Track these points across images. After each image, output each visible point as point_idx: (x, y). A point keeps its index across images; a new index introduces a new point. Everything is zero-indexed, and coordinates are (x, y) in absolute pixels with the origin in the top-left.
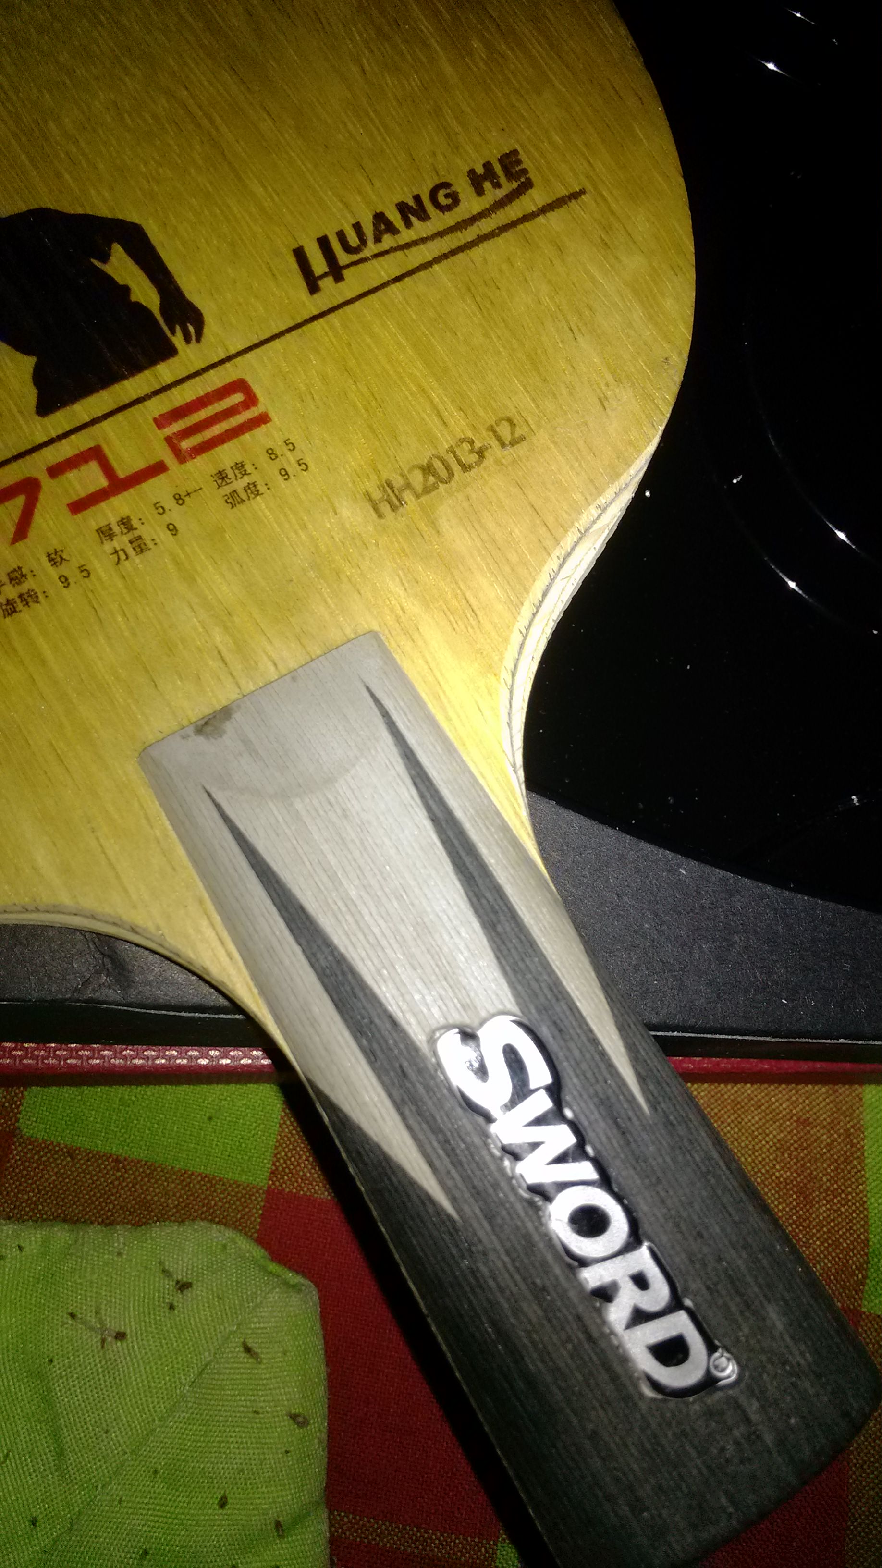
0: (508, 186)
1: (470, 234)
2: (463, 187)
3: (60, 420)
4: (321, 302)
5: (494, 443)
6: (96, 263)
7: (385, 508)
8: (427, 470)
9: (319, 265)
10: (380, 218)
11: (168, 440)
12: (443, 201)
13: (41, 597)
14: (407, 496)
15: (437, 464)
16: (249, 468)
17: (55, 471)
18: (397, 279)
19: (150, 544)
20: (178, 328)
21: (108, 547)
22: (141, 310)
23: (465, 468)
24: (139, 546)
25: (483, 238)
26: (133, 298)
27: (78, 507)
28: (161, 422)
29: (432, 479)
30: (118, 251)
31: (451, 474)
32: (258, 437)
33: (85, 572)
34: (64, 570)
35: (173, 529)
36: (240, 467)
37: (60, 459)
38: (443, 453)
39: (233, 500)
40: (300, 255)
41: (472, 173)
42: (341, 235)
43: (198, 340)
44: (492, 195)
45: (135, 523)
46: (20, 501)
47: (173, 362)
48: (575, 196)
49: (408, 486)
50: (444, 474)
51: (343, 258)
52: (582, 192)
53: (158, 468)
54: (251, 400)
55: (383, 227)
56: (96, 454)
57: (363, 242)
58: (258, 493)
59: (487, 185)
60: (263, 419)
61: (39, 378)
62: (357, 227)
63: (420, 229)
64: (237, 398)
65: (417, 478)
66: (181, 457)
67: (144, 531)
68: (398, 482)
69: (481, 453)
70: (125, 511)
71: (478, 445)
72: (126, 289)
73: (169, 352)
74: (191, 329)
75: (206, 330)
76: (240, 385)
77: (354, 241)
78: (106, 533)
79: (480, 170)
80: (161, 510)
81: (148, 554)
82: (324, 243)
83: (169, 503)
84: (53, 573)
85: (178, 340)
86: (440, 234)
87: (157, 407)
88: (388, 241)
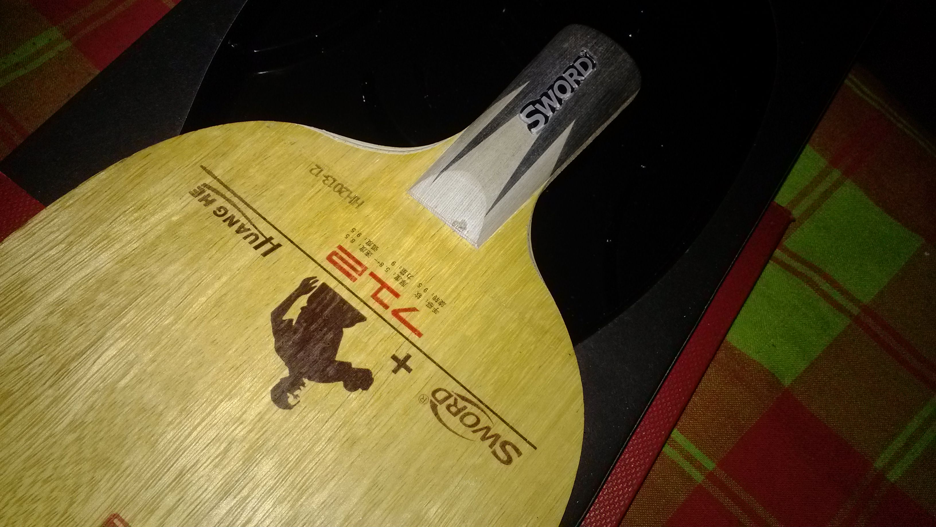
0: (208, 192)
1: (235, 200)
2: (213, 207)
3: (364, 311)
4: (283, 241)
5: (322, 173)
6: (294, 322)
7: (359, 201)
8: (340, 192)
9: (268, 246)
10: (238, 232)
11: (360, 275)
12: (223, 212)
13: (435, 295)
14: (353, 195)
15: (336, 189)
16: (361, 247)
17: (386, 307)
18: (265, 219)
19: (402, 269)
20: (313, 285)
21: (408, 281)
22: (310, 301)
23: (335, 180)
24: (404, 272)
25: (235, 195)
26: (306, 305)
27: (397, 295)
28: (354, 280)
29: (343, 189)
30: (286, 317)
31: (339, 184)
32: (347, 246)
33: (420, 285)
34: (421, 292)
35: (393, 263)
36: (362, 250)
37: (381, 307)
38: (332, 189)
39: (375, 248)
40: (265, 254)
41: (205, 205)
42: (251, 243)
43: (316, 277)
44: (213, 195)
45: (396, 276)
46: (402, 314)
47: (328, 284)
48: (204, 168)
49: (348, 196)
50: (340, 186)
51: (261, 239)
52: (202, 167)
53: (372, 275)
54: (335, 253)
55: (242, 229)
56: (375, 296)
57: (252, 234)
58: (370, 241)
60: (341, 248)
62: (245, 238)
63: (238, 216)
64: (335, 258)
65: (345, 194)
66: (366, 269)
67: (398, 272)
68: (348, 200)
69: (327, 177)
70: (393, 280)
71: (324, 178)
72: (302, 308)
73: (324, 287)
74: (311, 281)
75: (311, 276)
76: (329, 258)
77: (253, 238)
78: (403, 283)
79: (204, 202)
80: (388, 269)
81: (406, 268)
82: (256, 248)
83: (384, 268)
84: (424, 295)
87: (347, 282)
88: (248, 226)
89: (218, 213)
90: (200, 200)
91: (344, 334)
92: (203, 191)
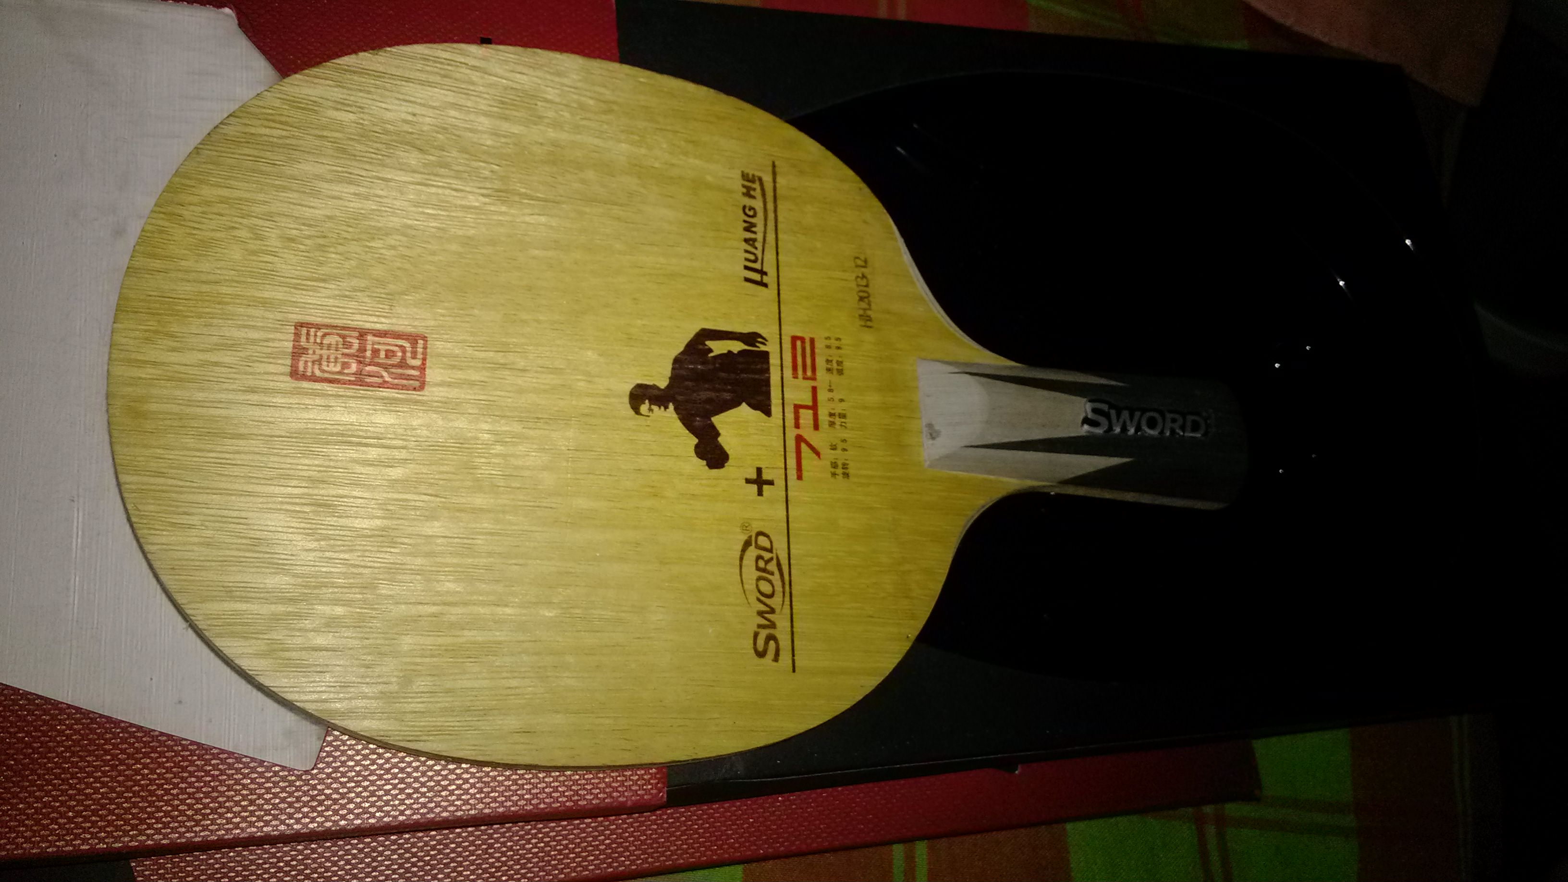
0: (757, 186)
1: (771, 216)
2: (748, 202)
3: (776, 409)
4: (773, 286)
5: (863, 270)
6: (711, 355)
7: (869, 323)
8: (861, 299)
9: (756, 277)
10: (746, 241)
11: (804, 378)
12: (751, 213)
13: (847, 462)
14: (869, 313)
15: (862, 294)
16: (830, 359)
17: (797, 426)
18: (777, 254)
19: (844, 412)
20: (758, 344)
21: (838, 427)
22: (742, 353)
23: (867, 286)
24: (843, 416)
25: (775, 211)
26: (736, 352)
27: (816, 427)
28: (795, 376)
29: (866, 300)
30: (710, 344)
31: (867, 292)
32: (819, 346)
33: (844, 441)
34: (840, 447)
35: (842, 400)
36: (828, 361)
37: (793, 421)
38: (858, 289)
39: (840, 372)
40: (747, 280)
41: (744, 194)
42: (747, 260)
43: (766, 341)
44: (758, 193)
45: (832, 412)
46: (803, 446)
47: (771, 356)
48: (774, 166)
49: (865, 310)
50: (865, 295)
51: (757, 266)
52: (774, 163)
53: (814, 389)
54: (802, 340)
55: (751, 242)
56: (797, 407)
57: (754, 254)
58: (842, 362)
59: (752, 193)
60: (812, 341)
61: (754, 407)
62: (747, 251)
63: (759, 229)
64: (799, 343)
65: (864, 305)
66: (814, 378)
67: (837, 411)
68: (861, 312)
69: (864, 277)
70: (827, 413)
71: (860, 275)
72: (730, 352)
73: (765, 355)
74: (760, 340)
75: (764, 335)
76: (794, 339)
77: (752, 257)
78: (832, 424)
79: (744, 190)
80: (831, 400)
81: (848, 415)
82: (746, 268)
83: (830, 395)
84: (839, 452)
85: (763, 348)
86: (766, 225)
87: (788, 373)
88: (759, 245)
89: (747, 211)
90: (744, 186)
91: (739, 408)
92: (753, 182)
